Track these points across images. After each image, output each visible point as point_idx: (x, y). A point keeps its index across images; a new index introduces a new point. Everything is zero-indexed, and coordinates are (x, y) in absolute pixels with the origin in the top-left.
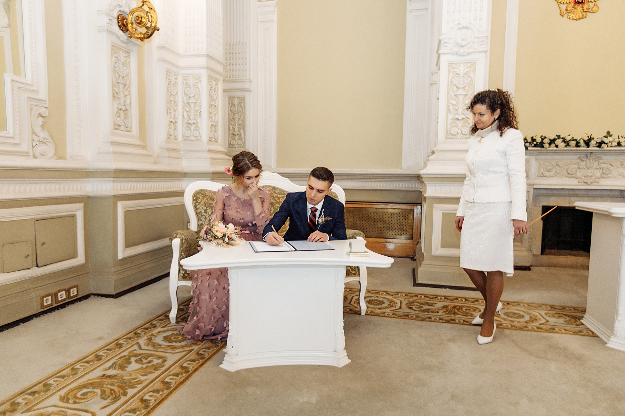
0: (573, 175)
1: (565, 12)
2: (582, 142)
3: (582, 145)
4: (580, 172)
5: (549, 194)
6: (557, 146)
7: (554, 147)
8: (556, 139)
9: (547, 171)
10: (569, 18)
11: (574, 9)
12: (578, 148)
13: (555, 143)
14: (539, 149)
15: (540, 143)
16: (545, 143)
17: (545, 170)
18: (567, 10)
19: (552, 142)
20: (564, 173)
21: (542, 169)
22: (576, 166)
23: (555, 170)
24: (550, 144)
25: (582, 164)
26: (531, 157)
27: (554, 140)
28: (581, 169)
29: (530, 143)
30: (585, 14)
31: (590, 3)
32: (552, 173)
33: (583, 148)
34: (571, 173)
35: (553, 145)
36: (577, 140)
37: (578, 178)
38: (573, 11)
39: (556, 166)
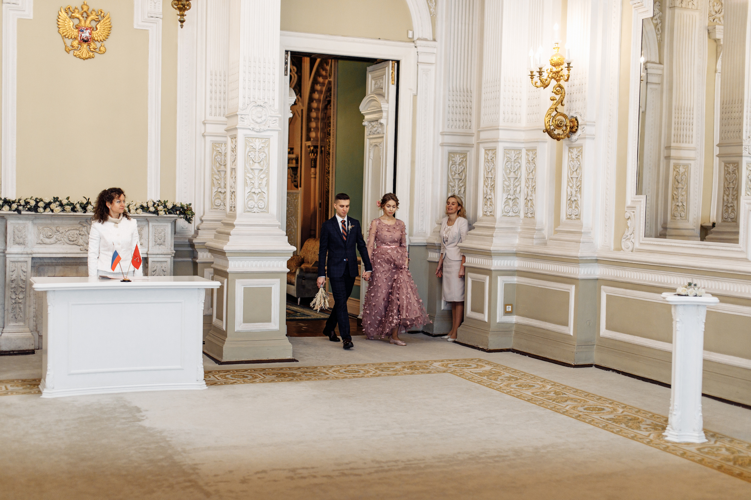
0: (74, 242)
1: (70, 48)
2: (78, 206)
3: (79, 210)
4: (81, 238)
5: (55, 263)
6: (52, 211)
7: (49, 211)
8: (52, 203)
9: (47, 238)
10: (75, 56)
11: (80, 46)
12: (75, 214)
13: (50, 208)
14: (33, 213)
15: (34, 206)
16: (40, 207)
17: (45, 236)
18: (72, 46)
19: (47, 205)
20: (65, 239)
21: (41, 235)
22: (78, 232)
23: (55, 236)
24: (45, 208)
25: (83, 229)
26: (27, 222)
27: (50, 203)
28: (82, 235)
29: (24, 206)
30: (91, 54)
31: (97, 43)
32: (52, 240)
33: (80, 213)
34: (72, 239)
35: (48, 209)
36: (73, 204)
37: (80, 246)
38: (79, 48)
39: (56, 231)
